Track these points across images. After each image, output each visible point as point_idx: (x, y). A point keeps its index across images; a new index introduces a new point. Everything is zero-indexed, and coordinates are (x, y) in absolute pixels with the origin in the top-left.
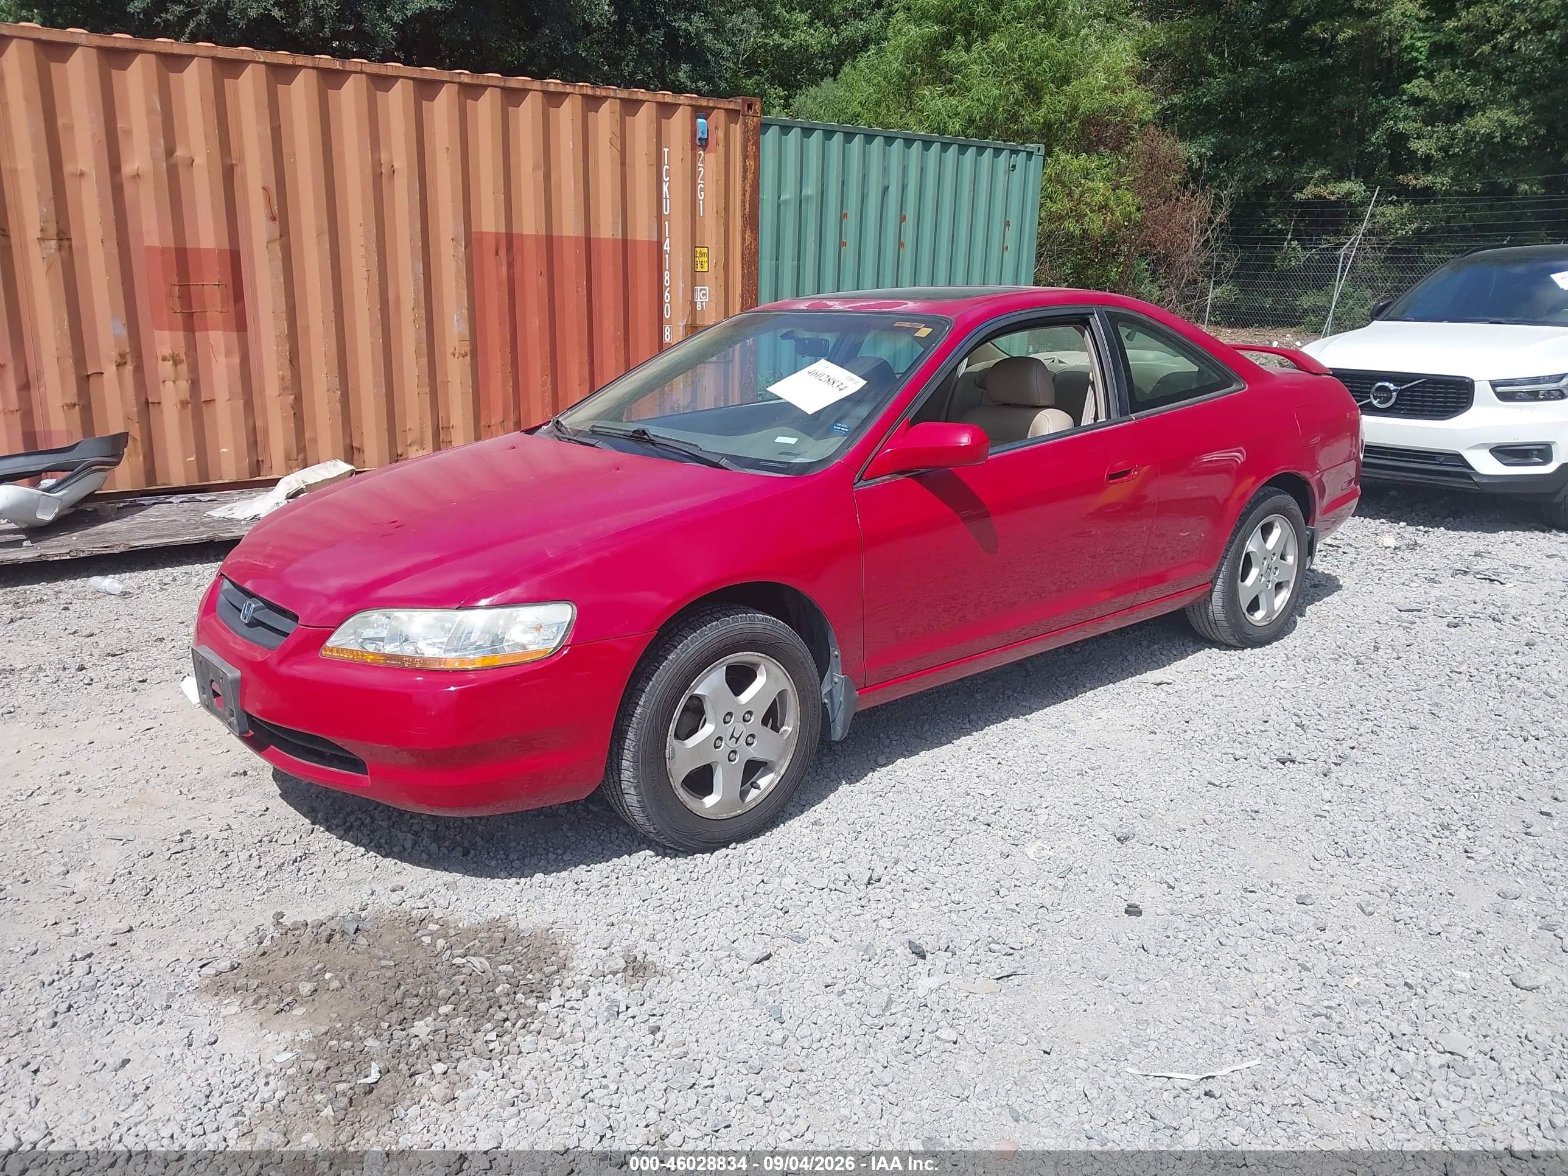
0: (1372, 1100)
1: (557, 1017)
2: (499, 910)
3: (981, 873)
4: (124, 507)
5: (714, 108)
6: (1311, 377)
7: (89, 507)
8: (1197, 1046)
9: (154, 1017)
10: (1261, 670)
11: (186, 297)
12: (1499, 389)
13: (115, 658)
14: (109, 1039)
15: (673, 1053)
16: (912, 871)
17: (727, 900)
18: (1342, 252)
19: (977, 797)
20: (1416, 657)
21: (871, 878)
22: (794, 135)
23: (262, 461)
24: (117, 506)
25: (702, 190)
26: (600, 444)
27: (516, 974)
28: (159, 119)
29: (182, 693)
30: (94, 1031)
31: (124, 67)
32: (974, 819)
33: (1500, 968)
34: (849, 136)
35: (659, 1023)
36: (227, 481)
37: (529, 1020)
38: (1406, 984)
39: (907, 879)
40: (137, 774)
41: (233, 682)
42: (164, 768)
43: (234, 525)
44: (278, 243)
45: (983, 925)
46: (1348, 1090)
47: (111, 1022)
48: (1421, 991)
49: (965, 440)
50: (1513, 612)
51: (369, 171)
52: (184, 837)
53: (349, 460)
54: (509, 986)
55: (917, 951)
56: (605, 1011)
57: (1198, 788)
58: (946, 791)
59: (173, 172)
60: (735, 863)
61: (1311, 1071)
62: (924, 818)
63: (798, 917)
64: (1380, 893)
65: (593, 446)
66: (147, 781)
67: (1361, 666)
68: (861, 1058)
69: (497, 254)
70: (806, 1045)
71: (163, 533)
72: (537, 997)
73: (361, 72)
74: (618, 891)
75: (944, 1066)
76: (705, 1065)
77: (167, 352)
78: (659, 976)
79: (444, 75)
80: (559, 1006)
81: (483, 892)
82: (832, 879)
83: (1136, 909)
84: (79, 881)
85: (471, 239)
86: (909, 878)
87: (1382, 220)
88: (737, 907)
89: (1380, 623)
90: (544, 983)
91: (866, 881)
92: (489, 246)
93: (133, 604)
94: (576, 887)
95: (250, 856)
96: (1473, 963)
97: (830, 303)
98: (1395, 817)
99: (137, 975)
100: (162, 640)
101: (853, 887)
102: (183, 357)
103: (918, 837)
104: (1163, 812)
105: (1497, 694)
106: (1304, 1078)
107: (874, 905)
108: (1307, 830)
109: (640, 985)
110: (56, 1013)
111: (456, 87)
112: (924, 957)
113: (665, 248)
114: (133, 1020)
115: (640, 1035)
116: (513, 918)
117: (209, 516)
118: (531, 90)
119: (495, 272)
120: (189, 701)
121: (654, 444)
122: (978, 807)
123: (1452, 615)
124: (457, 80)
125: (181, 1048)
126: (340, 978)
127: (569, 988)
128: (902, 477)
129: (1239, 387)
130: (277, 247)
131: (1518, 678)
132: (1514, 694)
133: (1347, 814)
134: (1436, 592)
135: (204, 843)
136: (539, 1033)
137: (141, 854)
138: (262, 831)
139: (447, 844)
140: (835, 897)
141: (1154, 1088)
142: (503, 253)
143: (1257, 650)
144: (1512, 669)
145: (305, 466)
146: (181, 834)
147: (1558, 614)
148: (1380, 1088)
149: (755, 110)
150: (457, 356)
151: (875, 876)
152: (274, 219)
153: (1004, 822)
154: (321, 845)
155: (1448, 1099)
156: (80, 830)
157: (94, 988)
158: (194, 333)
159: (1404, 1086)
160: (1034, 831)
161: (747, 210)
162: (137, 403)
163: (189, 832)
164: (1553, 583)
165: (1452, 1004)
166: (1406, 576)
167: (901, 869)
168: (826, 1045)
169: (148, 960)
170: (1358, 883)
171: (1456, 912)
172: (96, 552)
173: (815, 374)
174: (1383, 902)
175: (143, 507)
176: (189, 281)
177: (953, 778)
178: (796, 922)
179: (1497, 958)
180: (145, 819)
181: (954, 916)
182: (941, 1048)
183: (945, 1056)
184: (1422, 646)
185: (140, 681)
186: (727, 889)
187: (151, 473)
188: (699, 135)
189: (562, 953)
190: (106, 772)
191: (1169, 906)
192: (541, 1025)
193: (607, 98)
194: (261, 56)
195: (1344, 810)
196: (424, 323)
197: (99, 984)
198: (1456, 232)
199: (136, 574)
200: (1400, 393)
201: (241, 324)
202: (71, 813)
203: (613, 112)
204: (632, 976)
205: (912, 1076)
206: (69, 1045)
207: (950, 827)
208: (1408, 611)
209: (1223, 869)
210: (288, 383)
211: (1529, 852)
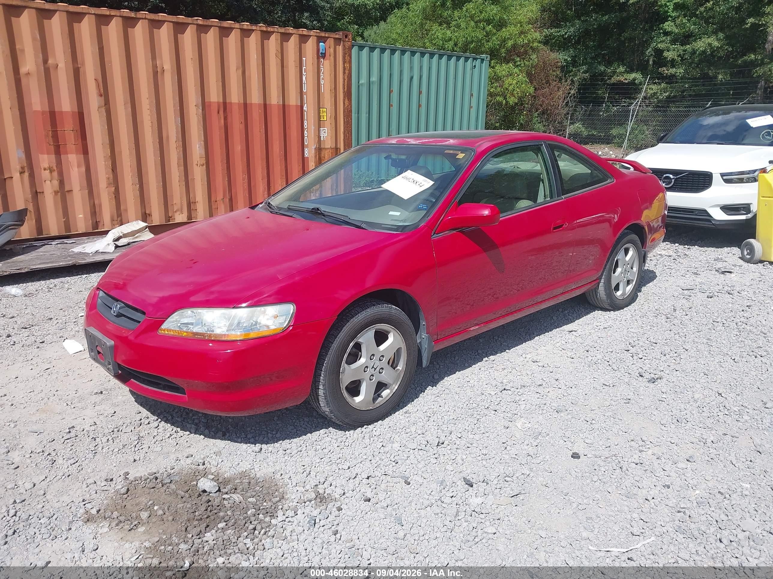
0: (713, 558)
1: (282, 527)
2: (245, 466)
3: (495, 438)
4: (26, 247)
5: (328, 37)
6: (643, 174)
7: (8, 248)
8: (619, 531)
9: (63, 535)
10: (620, 323)
11: (55, 136)
12: (725, 177)
13: (26, 330)
14: (37, 550)
15: (347, 545)
16: (460, 438)
17: (365, 457)
18: (632, 107)
19: (488, 395)
20: (695, 314)
21: (439, 442)
22: (366, 50)
23: (99, 222)
24: (23, 246)
25: (323, 79)
26: (295, 216)
27: (258, 503)
28: (39, 44)
29: (64, 348)
30: (29, 545)
31: (19, 16)
32: (488, 408)
33: (764, 481)
34: (393, 51)
35: (337, 528)
36: (81, 232)
37: (268, 530)
38: (719, 492)
39: (458, 443)
40: (43, 395)
41: (110, 347)
42: (57, 391)
43: (86, 256)
44: (104, 108)
45: (500, 467)
46: (700, 553)
47: (39, 539)
48: (727, 496)
49: (486, 212)
50: (738, 289)
51: (151, 70)
52: (71, 430)
53: (144, 220)
54: (255, 510)
55: (468, 483)
56: (308, 523)
57: (599, 388)
58: (471, 393)
59: (47, 71)
60: (367, 436)
61: (680, 543)
62: (462, 408)
63: (403, 465)
64: (699, 443)
65: (291, 217)
66: (48, 399)
67: (669, 320)
68: (447, 545)
69: (218, 113)
70: (417, 539)
71: (48, 261)
72: (270, 516)
73: (145, 19)
74: (307, 454)
75: (490, 547)
76: (365, 553)
77: (46, 165)
78: (334, 502)
79: (189, 20)
80: (282, 521)
81: (235, 457)
82: (419, 443)
83: (577, 455)
84: (16, 457)
85: (205, 105)
86: (458, 442)
87: (652, 92)
88: (371, 460)
89: (674, 297)
90: (273, 508)
91: (437, 445)
92: (214, 109)
93: (34, 300)
94: (284, 452)
95: (108, 440)
96: (750, 479)
97: (408, 140)
98: (699, 401)
99: (51, 510)
100: (51, 319)
101: (430, 448)
102: (55, 168)
103: (461, 419)
104: (583, 401)
105: (738, 333)
106: (677, 547)
107: (442, 458)
108: (656, 409)
109: (324, 507)
110: (6, 536)
111: (195, 26)
112: (472, 486)
113: (304, 109)
114: (51, 538)
115: (328, 535)
116: (253, 471)
117: (73, 252)
118: (234, 28)
119: (217, 122)
120: (68, 353)
121: (324, 215)
122: (489, 401)
123: (708, 291)
124: (195, 22)
125: (79, 553)
126: (163, 508)
127: (287, 510)
128: (455, 232)
129: (611, 181)
130: (103, 110)
131: (746, 324)
132: (746, 333)
133: (675, 400)
134: (698, 280)
135: (82, 433)
136: (273, 537)
137: (48, 440)
138: (113, 426)
139: (213, 429)
140: (421, 454)
141: (601, 556)
142: (221, 112)
143: (616, 312)
144: (742, 319)
145: (122, 224)
146: (69, 429)
147: (760, 290)
148: (716, 551)
149: (349, 38)
150: (199, 165)
151: (441, 442)
152: (101, 96)
153: (503, 409)
154: (146, 432)
155: (752, 557)
156: (14, 427)
157: (27, 520)
158: (60, 155)
159: (728, 550)
160: (519, 414)
161: (346, 89)
162: (31, 192)
163: (73, 427)
164: (754, 274)
165: (744, 502)
166: (683, 272)
167: (453, 436)
168: (427, 538)
169: (57, 502)
170: (686, 437)
171: (737, 451)
172: (13, 272)
173: (406, 178)
174: (701, 447)
175: (37, 247)
176: (57, 128)
177: (474, 385)
178: (403, 468)
179: (762, 476)
180: (49, 420)
181: (484, 462)
182: (487, 537)
183: (490, 542)
184: (697, 308)
185: (41, 343)
186: (364, 451)
187: (39, 230)
188: (321, 51)
189: (281, 490)
190: (26, 394)
191: (593, 452)
192: (274, 532)
193: (273, 32)
194: (93, 10)
195: (673, 397)
196: (182, 149)
197: (31, 517)
198: (687, 97)
199: (34, 283)
200: (676, 180)
201: (85, 151)
202: (8, 417)
203: (276, 40)
204: (320, 502)
205: (474, 554)
206: (15, 554)
207: (476, 413)
208: (687, 290)
209: (618, 431)
210: (111, 180)
211: (768, 417)
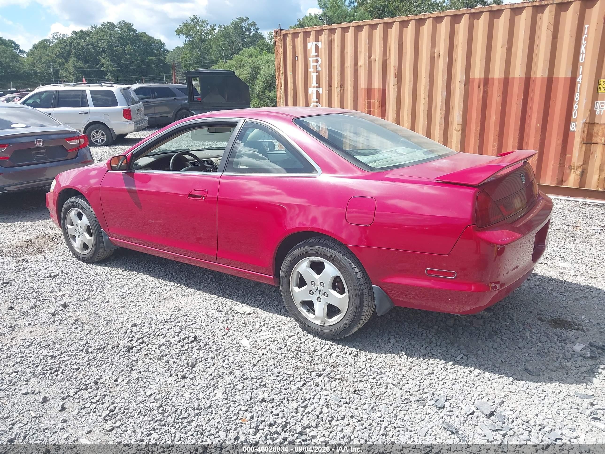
11: (369, 106)
28: (367, 47)
31: (361, 31)
44: (397, 84)
51: (429, 56)
59: (370, 64)
69: (479, 87)
73: (431, 17)
79: (464, 11)
85: (468, 81)
92: (475, 84)
111: (469, 15)
119: (477, 95)
124: (470, 12)
130: (396, 87)
142: (482, 87)
150: (456, 130)
152: (396, 77)
176: (371, 99)
193: (549, 4)
196: (445, 116)
203: (551, 11)
